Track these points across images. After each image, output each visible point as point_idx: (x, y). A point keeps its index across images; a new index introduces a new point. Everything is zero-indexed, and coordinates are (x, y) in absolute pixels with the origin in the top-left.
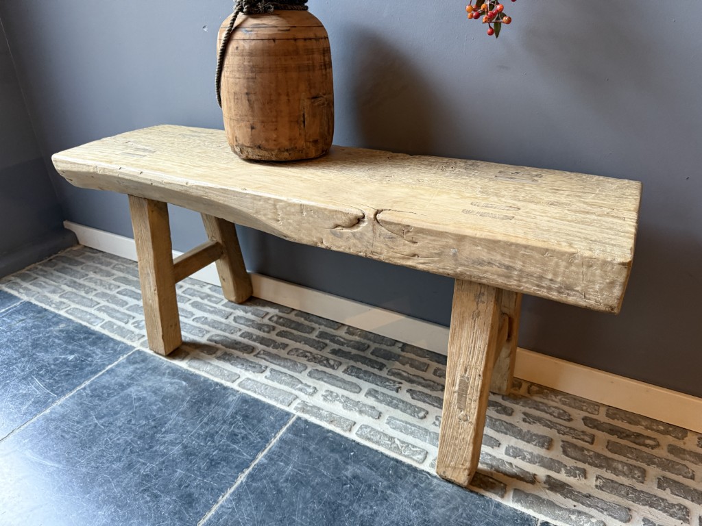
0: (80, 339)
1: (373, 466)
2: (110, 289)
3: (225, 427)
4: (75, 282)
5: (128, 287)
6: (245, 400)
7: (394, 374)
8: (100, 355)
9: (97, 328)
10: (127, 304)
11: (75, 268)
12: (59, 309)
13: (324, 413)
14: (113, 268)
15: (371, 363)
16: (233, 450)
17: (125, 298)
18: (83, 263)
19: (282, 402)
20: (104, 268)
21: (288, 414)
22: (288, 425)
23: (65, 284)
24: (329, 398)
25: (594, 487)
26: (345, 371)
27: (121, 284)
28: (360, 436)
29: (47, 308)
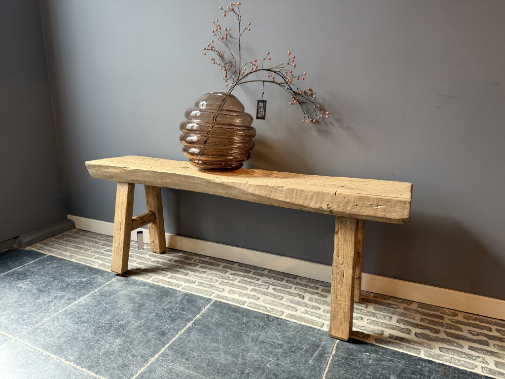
0: (87, 272)
1: (256, 317)
2: (100, 249)
3: (177, 305)
4: (77, 246)
5: (110, 248)
6: (186, 295)
7: (265, 282)
8: (101, 278)
9: (96, 266)
10: (111, 256)
11: (75, 240)
12: (71, 259)
13: (229, 298)
14: (99, 239)
15: (253, 278)
16: (183, 314)
17: (109, 253)
18: (79, 238)
19: (207, 295)
20: (93, 239)
21: (210, 299)
22: (211, 304)
23: (72, 247)
24: (231, 292)
25: (366, 323)
26: (239, 282)
27: (105, 247)
28: (249, 307)
29: (64, 258)
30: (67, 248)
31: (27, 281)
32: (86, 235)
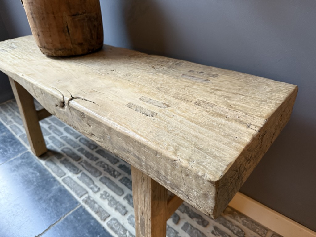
0: (7, 142)
6: (61, 189)
8: (11, 152)
9: (18, 136)
12: (7, 125)
13: (96, 206)
22: (74, 210)
24: (104, 196)
26: (120, 180)
28: (109, 225)
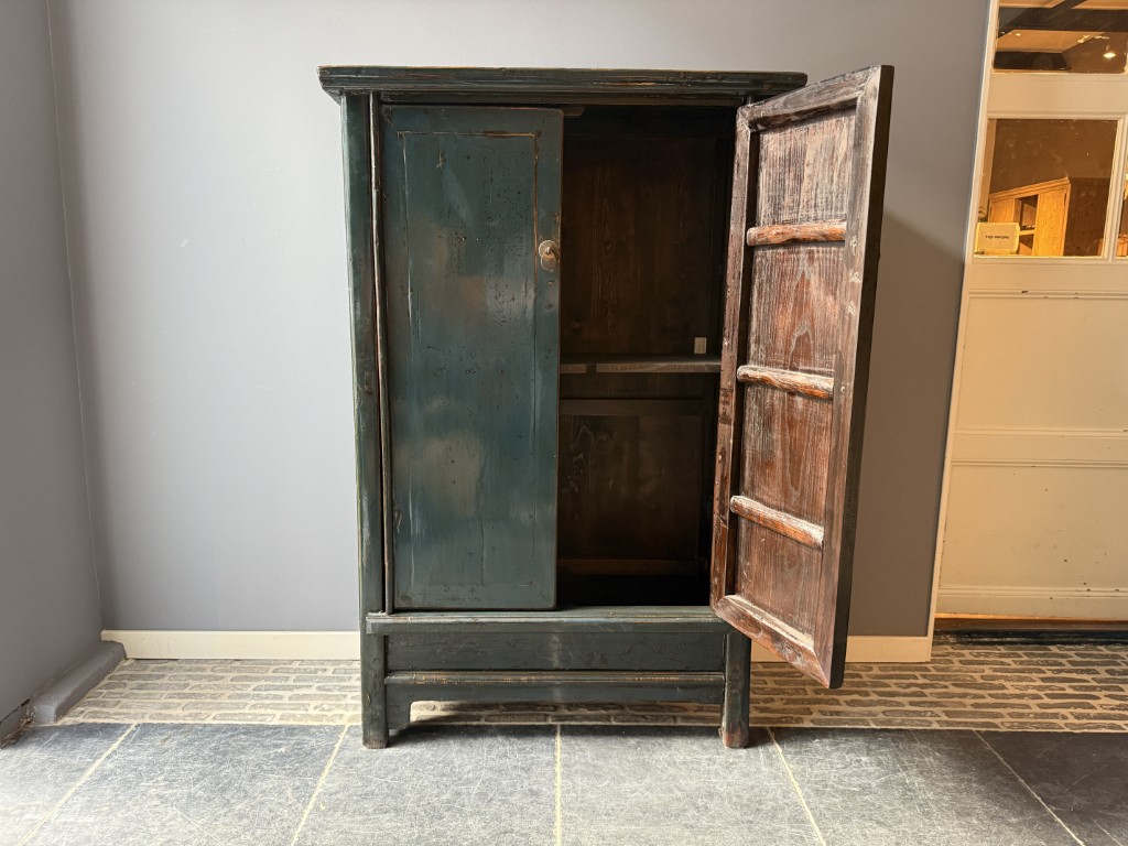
0: (268, 736)
4: (182, 694)
5: (263, 683)
6: (504, 728)
8: (314, 741)
9: (276, 722)
10: (281, 697)
11: (159, 682)
14: (212, 671)
17: (273, 692)
18: (163, 676)
19: (538, 721)
20: (198, 673)
22: (558, 732)
23: (171, 697)
27: (248, 683)
29: (182, 722)
30: (163, 700)
31: (157, 781)
32: (172, 669)
